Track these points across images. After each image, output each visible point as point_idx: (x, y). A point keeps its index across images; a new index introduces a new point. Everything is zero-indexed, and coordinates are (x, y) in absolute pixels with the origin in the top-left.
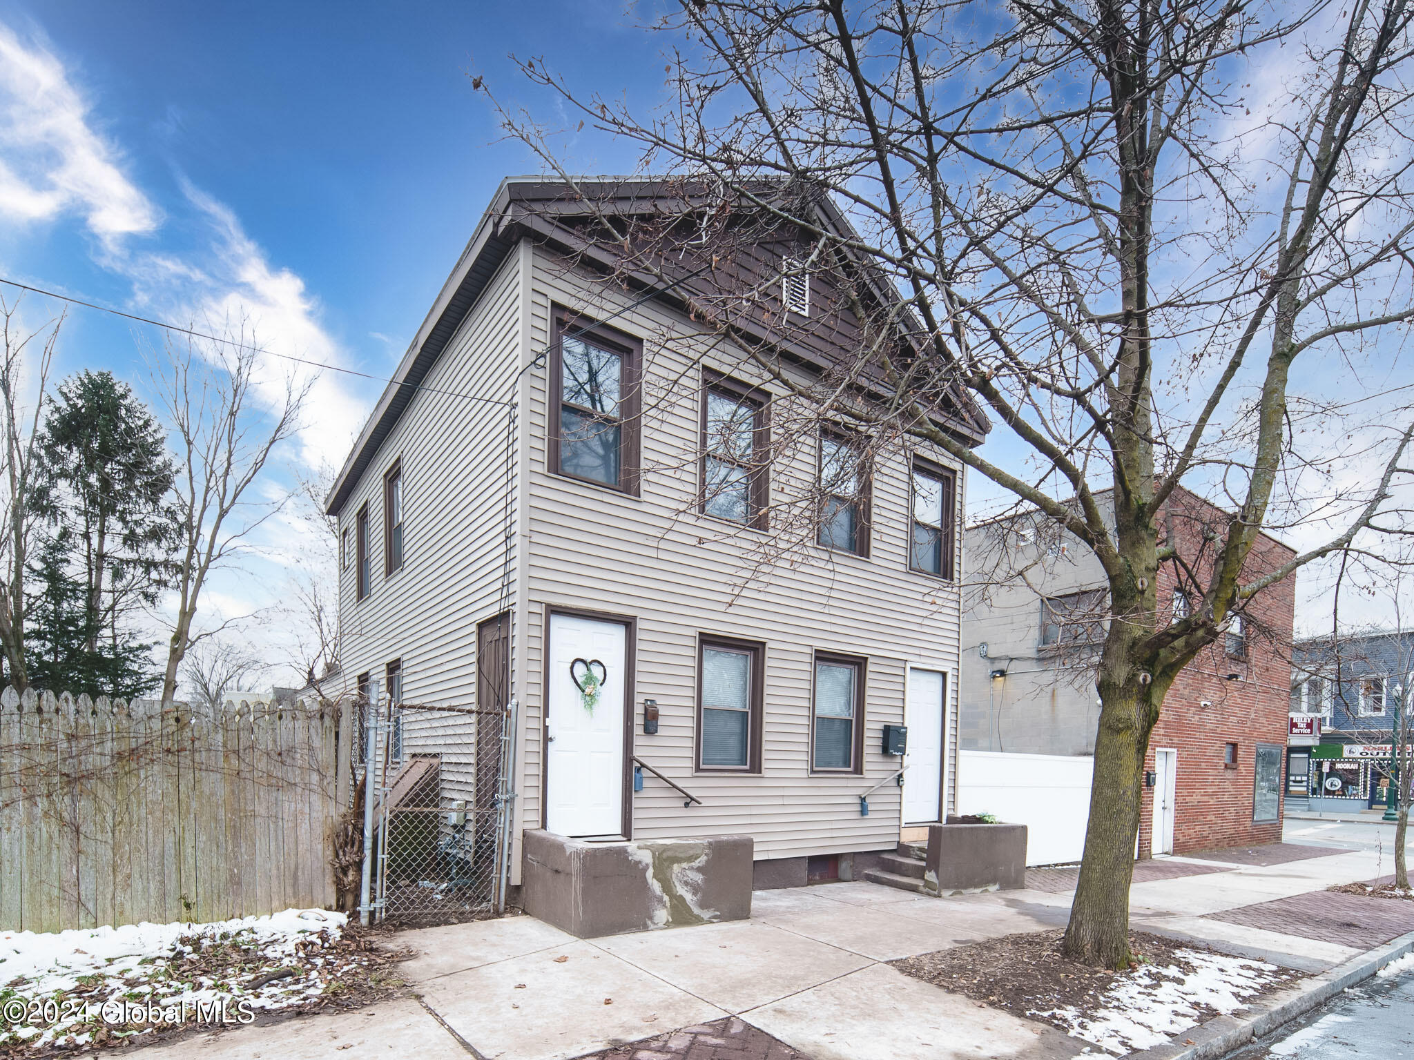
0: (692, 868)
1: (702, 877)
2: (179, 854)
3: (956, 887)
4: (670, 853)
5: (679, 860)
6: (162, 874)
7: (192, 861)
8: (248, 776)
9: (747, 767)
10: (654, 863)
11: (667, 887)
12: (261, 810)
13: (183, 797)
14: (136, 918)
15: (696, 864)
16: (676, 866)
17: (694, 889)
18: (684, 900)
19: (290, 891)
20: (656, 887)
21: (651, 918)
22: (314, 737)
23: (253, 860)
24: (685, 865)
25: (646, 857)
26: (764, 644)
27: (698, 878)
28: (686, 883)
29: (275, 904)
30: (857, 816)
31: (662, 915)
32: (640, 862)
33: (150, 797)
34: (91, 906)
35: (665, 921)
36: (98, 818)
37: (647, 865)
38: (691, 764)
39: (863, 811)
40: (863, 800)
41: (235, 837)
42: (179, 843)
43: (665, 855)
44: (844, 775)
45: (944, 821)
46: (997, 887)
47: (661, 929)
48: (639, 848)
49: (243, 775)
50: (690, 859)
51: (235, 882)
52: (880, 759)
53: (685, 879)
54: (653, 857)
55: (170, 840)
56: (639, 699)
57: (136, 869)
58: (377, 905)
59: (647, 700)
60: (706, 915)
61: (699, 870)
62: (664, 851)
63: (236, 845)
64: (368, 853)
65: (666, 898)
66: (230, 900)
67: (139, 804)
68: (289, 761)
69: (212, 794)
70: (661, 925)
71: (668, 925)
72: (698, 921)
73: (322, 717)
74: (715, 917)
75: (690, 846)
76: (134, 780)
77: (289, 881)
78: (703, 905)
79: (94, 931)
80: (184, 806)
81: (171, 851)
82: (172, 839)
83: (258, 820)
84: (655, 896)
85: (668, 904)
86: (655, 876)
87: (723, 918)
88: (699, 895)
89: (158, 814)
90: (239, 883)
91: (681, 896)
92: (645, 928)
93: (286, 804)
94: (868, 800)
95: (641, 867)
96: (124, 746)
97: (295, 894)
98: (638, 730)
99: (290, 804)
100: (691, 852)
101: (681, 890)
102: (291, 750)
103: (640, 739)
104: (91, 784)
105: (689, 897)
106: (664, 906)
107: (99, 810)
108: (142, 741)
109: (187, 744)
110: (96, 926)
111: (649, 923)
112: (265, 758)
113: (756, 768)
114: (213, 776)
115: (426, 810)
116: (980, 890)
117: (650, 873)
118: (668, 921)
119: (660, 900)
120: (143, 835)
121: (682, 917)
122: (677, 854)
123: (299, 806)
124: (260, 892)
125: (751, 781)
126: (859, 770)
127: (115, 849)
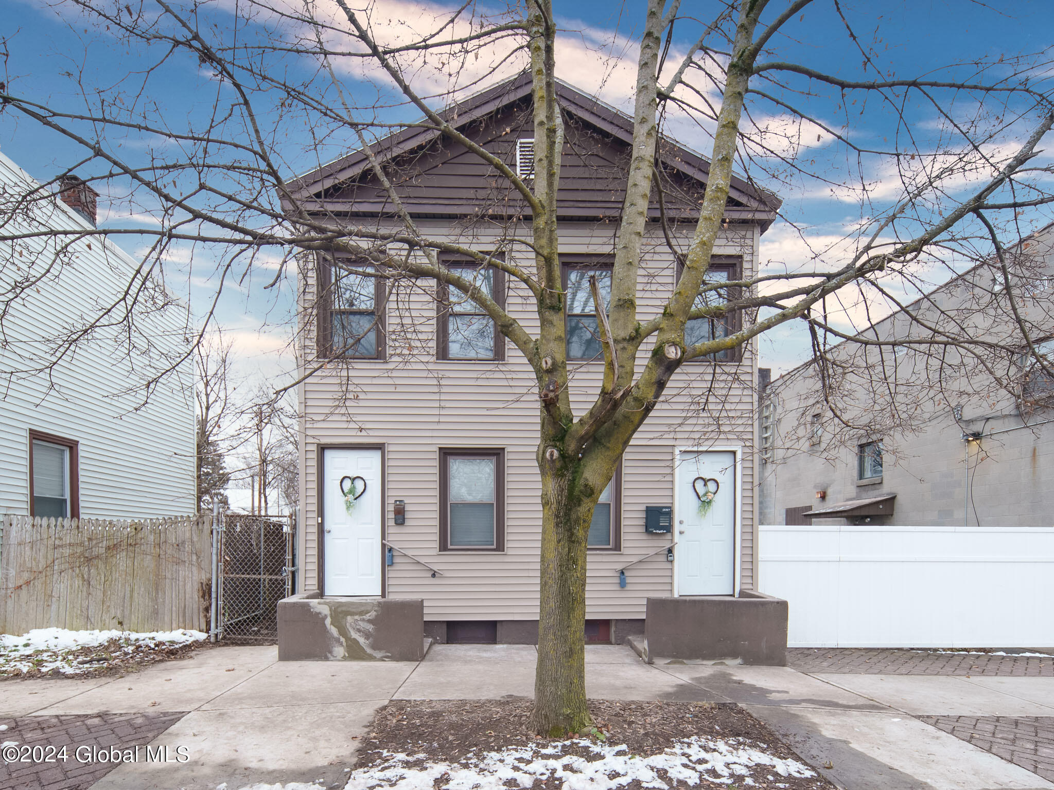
0: (363, 620)
1: (372, 627)
2: (131, 597)
3: (673, 657)
4: (344, 609)
5: (352, 614)
6: (123, 606)
7: (137, 600)
8: (164, 557)
9: (494, 547)
10: (331, 614)
11: (343, 631)
12: (169, 575)
13: (135, 568)
14: (111, 627)
15: (367, 617)
16: (349, 618)
17: (366, 634)
18: (358, 642)
19: (181, 619)
20: (334, 631)
21: (331, 652)
22: (194, 535)
23: (164, 602)
24: (357, 617)
25: (325, 610)
26: (503, 449)
27: (370, 627)
28: (359, 631)
29: (174, 626)
30: (617, 587)
31: (340, 651)
32: (320, 613)
33: (121, 568)
34: (93, 620)
35: (342, 655)
36: (98, 578)
37: (326, 616)
38: (437, 545)
39: (623, 584)
40: (622, 573)
41: (157, 590)
42: (132, 591)
43: (339, 610)
44: (598, 552)
45: (737, 595)
46: (739, 661)
47: (339, 661)
48: (319, 603)
49: (161, 556)
50: (361, 613)
51: (156, 612)
52: (644, 537)
53: (358, 627)
54: (330, 610)
55: (128, 589)
56: (390, 501)
57: (113, 603)
58: (218, 631)
59: (396, 501)
60: (378, 654)
61: (369, 621)
62: (338, 607)
63: (157, 593)
64: (214, 601)
65: (342, 639)
66: (153, 622)
67: (116, 571)
68: (182, 549)
69: (148, 567)
70: (339, 658)
71: (344, 658)
72: (371, 658)
73: (198, 524)
74: (387, 657)
75: (361, 604)
76: (114, 559)
77: (181, 615)
78: (374, 647)
79: (92, 632)
80: (135, 572)
81: (128, 593)
82: (129, 589)
83: (167, 580)
84: (333, 638)
85: (344, 644)
86: (332, 623)
87: (394, 658)
88: (371, 639)
89: (124, 576)
90: (157, 614)
91: (355, 639)
92: (326, 659)
93: (181, 572)
94: (627, 573)
95: (320, 616)
96: (111, 543)
97: (184, 621)
98: (391, 523)
99: (183, 572)
100: (363, 609)
101: (354, 635)
102: (183, 542)
103: (392, 529)
104: (95, 562)
105: (362, 640)
106: (341, 644)
107: (99, 574)
108: (119, 540)
109: (138, 541)
110: (93, 629)
111: (329, 655)
112: (171, 547)
113: (500, 547)
114: (149, 557)
115: (243, 576)
116: (713, 662)
117: (328, 621)
118: (345, 656)
119: (338, 640)
120: (116, 587)
121: (355, 653)
122: (350, 609)
123: (187, 573)
124: (167, 619)
125: (496, 558)
126: (617, 547)
127: (104, 593)
